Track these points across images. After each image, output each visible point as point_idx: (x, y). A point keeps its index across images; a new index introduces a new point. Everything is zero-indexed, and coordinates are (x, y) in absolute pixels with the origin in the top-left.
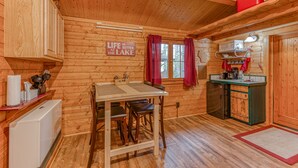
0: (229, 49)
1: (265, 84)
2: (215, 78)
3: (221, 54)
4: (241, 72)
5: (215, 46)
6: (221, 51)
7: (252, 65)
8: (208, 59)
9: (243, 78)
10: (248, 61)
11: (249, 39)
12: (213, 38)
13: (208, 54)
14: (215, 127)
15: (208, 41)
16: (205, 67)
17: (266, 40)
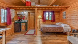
0: (20, 14)
1: (27, 22)
2: (16, 21)
3: (18, 15)
4: (23, 20)
5: (16, 12)
6: (18, 14)
7: (25, 18)
8: (14, 16)
9: (23, 21)
10: (24, 17)
11: (25, 12)
12: (15, 10)
13: (14, 14)
14: (19, 35)
15: (14, 10)
16: (13, 18)
17: (28, 13)
